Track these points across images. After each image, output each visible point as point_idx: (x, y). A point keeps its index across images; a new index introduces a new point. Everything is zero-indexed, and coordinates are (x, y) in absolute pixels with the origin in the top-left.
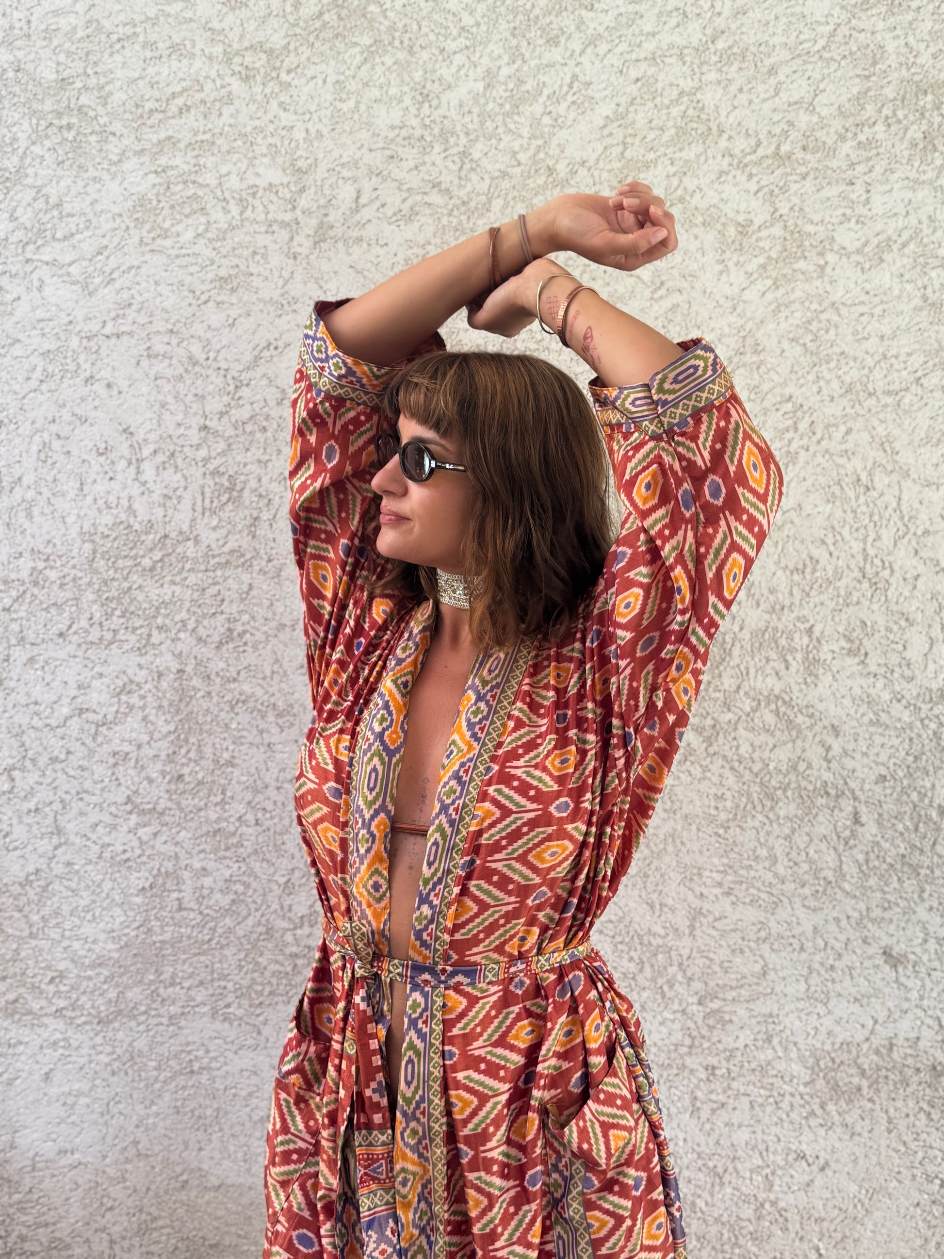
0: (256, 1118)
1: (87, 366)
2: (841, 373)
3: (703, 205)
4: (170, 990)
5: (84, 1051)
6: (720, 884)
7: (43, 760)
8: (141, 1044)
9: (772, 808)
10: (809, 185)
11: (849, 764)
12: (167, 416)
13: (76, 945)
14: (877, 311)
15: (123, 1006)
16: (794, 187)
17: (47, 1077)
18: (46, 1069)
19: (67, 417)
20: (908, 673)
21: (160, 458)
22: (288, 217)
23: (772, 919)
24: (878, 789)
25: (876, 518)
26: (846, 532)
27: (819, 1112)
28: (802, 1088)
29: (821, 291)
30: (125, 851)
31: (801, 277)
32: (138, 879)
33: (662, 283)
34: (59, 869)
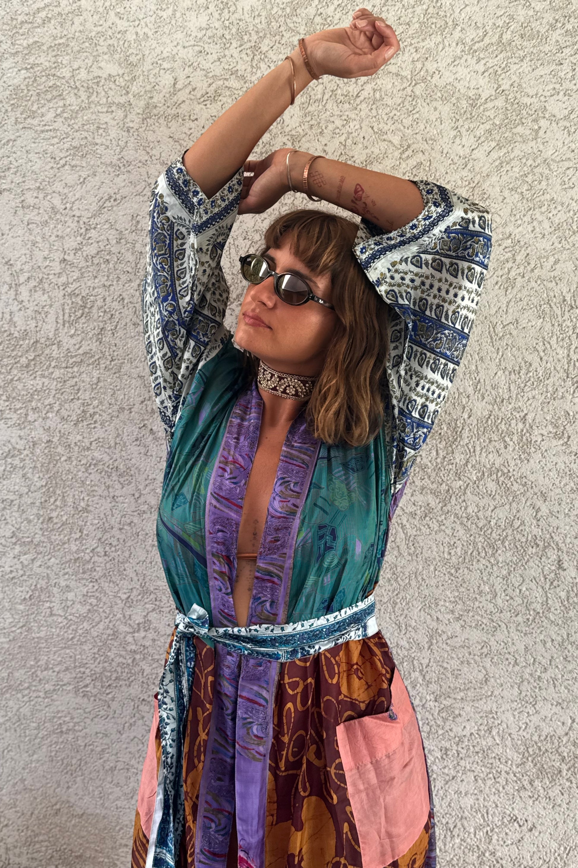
0: (107, 767)
2: (550, 215)
3: (441, 83)
6: (452, 612)
8: (26, 710)
9: (493, 555)
10: (526, 66)
11: (554, 522)
12: (36, 252)
15: (12, 683)
16: (514, 68)
21: (32, 283)
22: (123, 100)
23: (492, 639)
26: (554, 341)
27: (528, 787)
29: (535, 151)
30: (11, 572)
31: (519, 139)
32: (21, 592)
33: (409, 146)
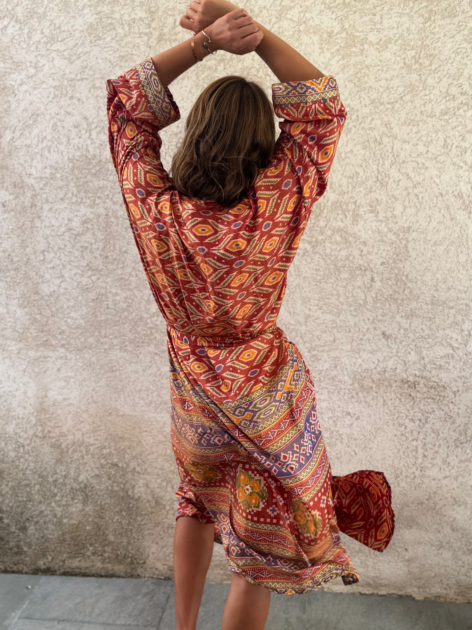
1: (70, 92)
4: (104, 339)
5: (73, 361)
7: (56, 248)
13: (69, 320)
14: (385, 69)
17: (59, 370)
18: (58, 367)
19: (63, 112)
20: (395, 220)
24: (382, 267)
25: (383, 156)
28: (349, 387)
34: (62, 291)
